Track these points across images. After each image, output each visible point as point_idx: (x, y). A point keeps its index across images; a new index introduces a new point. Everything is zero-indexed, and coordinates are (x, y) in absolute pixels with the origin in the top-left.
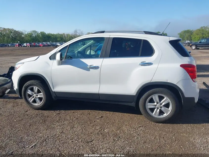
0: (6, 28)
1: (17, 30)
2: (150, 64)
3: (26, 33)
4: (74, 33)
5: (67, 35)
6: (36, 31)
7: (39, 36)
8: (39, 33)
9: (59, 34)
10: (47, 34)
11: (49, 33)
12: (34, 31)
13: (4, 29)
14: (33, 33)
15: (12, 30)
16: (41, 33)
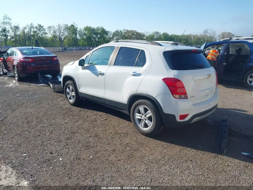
0: (129, 30)
1: (139, 32)
2: (139, 75)
3: (148, 35)
4: (203, 34)
5: (194, 36)
6: (158, 32)
7: (162, 37)
8: (162, 35)
9: (184, 36)
10: (170, 35)
11: (173, 34)
12: (156, 32)
13: (128, 31)
14: (155, 35)
15: (135, 31)
16: (164, 34)
